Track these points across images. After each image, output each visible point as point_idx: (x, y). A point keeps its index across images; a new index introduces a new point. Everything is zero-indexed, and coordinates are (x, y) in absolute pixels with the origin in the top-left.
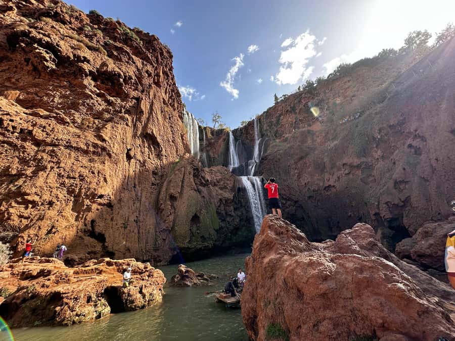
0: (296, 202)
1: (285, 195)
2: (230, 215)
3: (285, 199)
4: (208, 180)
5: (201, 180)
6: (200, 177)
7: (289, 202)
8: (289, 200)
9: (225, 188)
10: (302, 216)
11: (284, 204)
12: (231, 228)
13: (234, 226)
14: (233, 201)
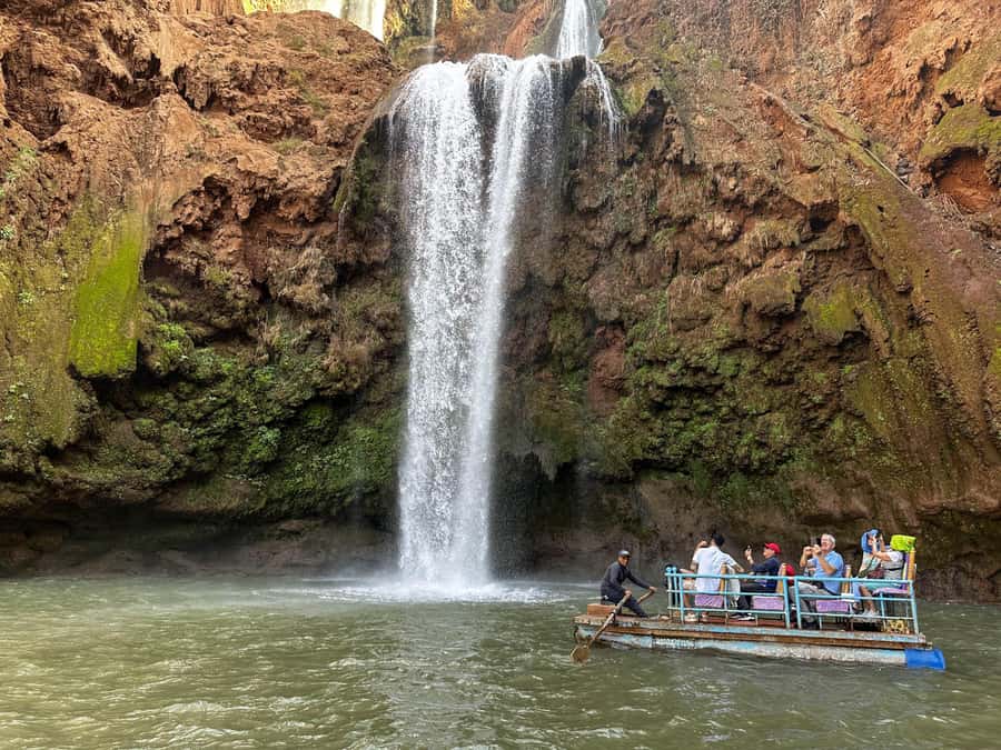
0: (820, 218)
1: (736, 170)
2: (288, 303)
3: (734, 204)
4: (155, 64)
5: (94, 52)
6: (94, 35)
7: (759, 229)
8: (759, 209)
9: (301, 128)
10: (853, 326)
11: (723, 242)
12: (287, 390)
13: (317, 378)
14: (322, 210)
